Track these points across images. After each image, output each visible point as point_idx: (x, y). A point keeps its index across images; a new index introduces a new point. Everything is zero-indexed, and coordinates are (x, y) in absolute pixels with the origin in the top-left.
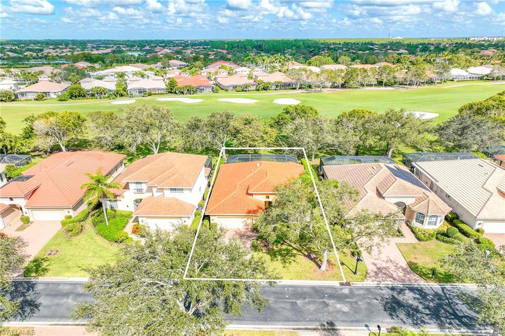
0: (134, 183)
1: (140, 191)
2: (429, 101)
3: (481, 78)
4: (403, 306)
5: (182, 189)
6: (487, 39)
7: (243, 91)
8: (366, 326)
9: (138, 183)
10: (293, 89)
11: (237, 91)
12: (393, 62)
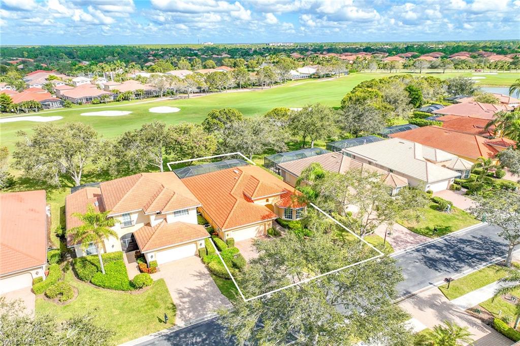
0: (121, 216)
1: (128, 224)
2: (290, 99)
3: (310, 77)
4: (437, 261)
5: (187, 210)
6: (282, 45)
7: (101, 103)
8: (431, 284)
9: (126, 215)
10: (156, 97)
11: (94, 104)
12: (231, 66)
